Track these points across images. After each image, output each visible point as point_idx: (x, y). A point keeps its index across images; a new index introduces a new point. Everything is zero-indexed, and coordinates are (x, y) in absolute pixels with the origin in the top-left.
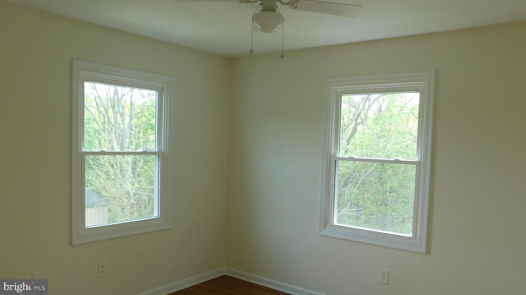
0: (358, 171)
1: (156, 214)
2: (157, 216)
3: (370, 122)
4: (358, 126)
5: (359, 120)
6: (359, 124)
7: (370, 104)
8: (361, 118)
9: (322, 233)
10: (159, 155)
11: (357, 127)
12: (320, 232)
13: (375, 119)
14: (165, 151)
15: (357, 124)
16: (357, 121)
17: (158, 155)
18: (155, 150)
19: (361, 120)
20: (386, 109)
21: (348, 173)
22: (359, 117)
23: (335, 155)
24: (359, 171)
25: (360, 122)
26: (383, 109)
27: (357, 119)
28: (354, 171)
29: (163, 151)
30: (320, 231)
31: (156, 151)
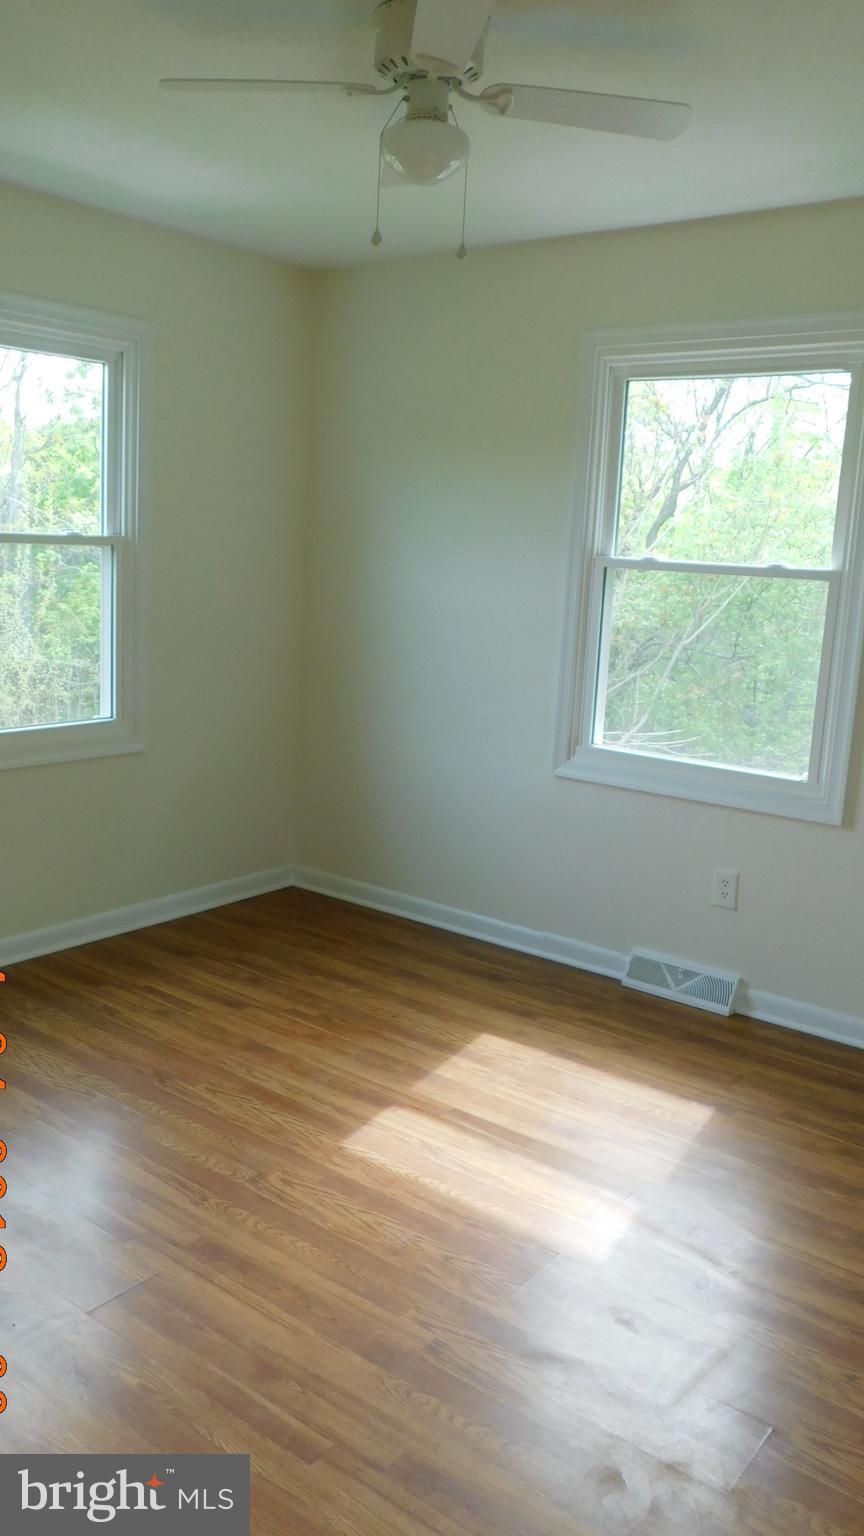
0: (675, 625)
1: (105, 711)
2: (109, 715)
3: (716, 483)
4: (680, 494)
5: (685, 477)
6: (686, 486)
7: (720, 427)
8: (691, 470)
9: (562, 771)
10: (112, 547)
11: (677, 494)
12: (557, 768)
13: (733, 473)
14: (130, 535)
15: (678, 488)
16: (679, 478)
17: (109, 548)
18: (103, 531)
19: (690, 476)
20: (766, 446)
21: (647, 630)
22: (687, 464)
23: (604, 554)
24: (679, 623)
25: (689, 482)
26: (758, 444)
27: (679, 471)
28: (664, 624)
29: (123, 534)
30: (556, 765)
31: (106, 534)
